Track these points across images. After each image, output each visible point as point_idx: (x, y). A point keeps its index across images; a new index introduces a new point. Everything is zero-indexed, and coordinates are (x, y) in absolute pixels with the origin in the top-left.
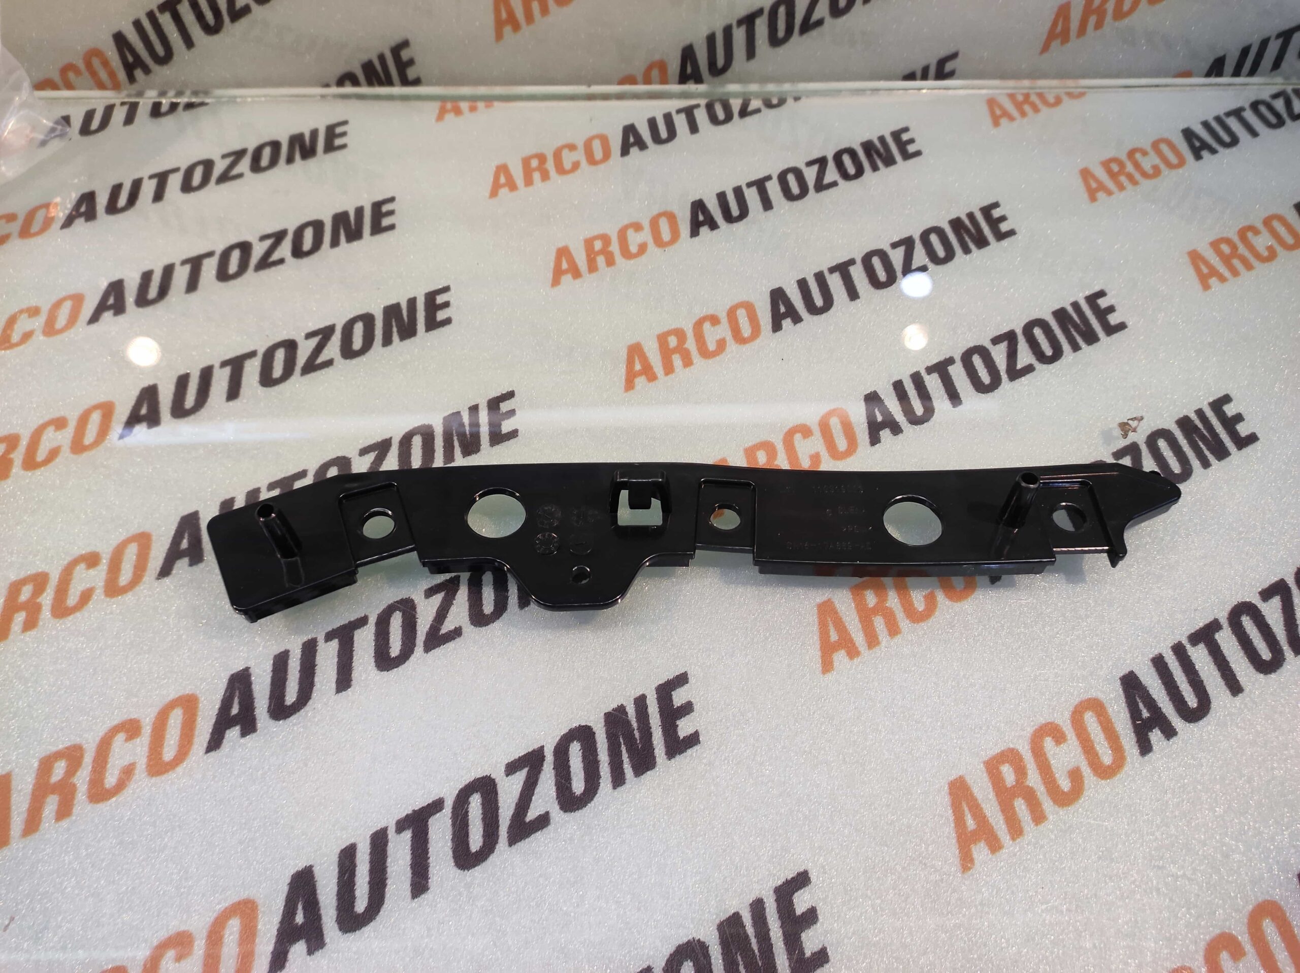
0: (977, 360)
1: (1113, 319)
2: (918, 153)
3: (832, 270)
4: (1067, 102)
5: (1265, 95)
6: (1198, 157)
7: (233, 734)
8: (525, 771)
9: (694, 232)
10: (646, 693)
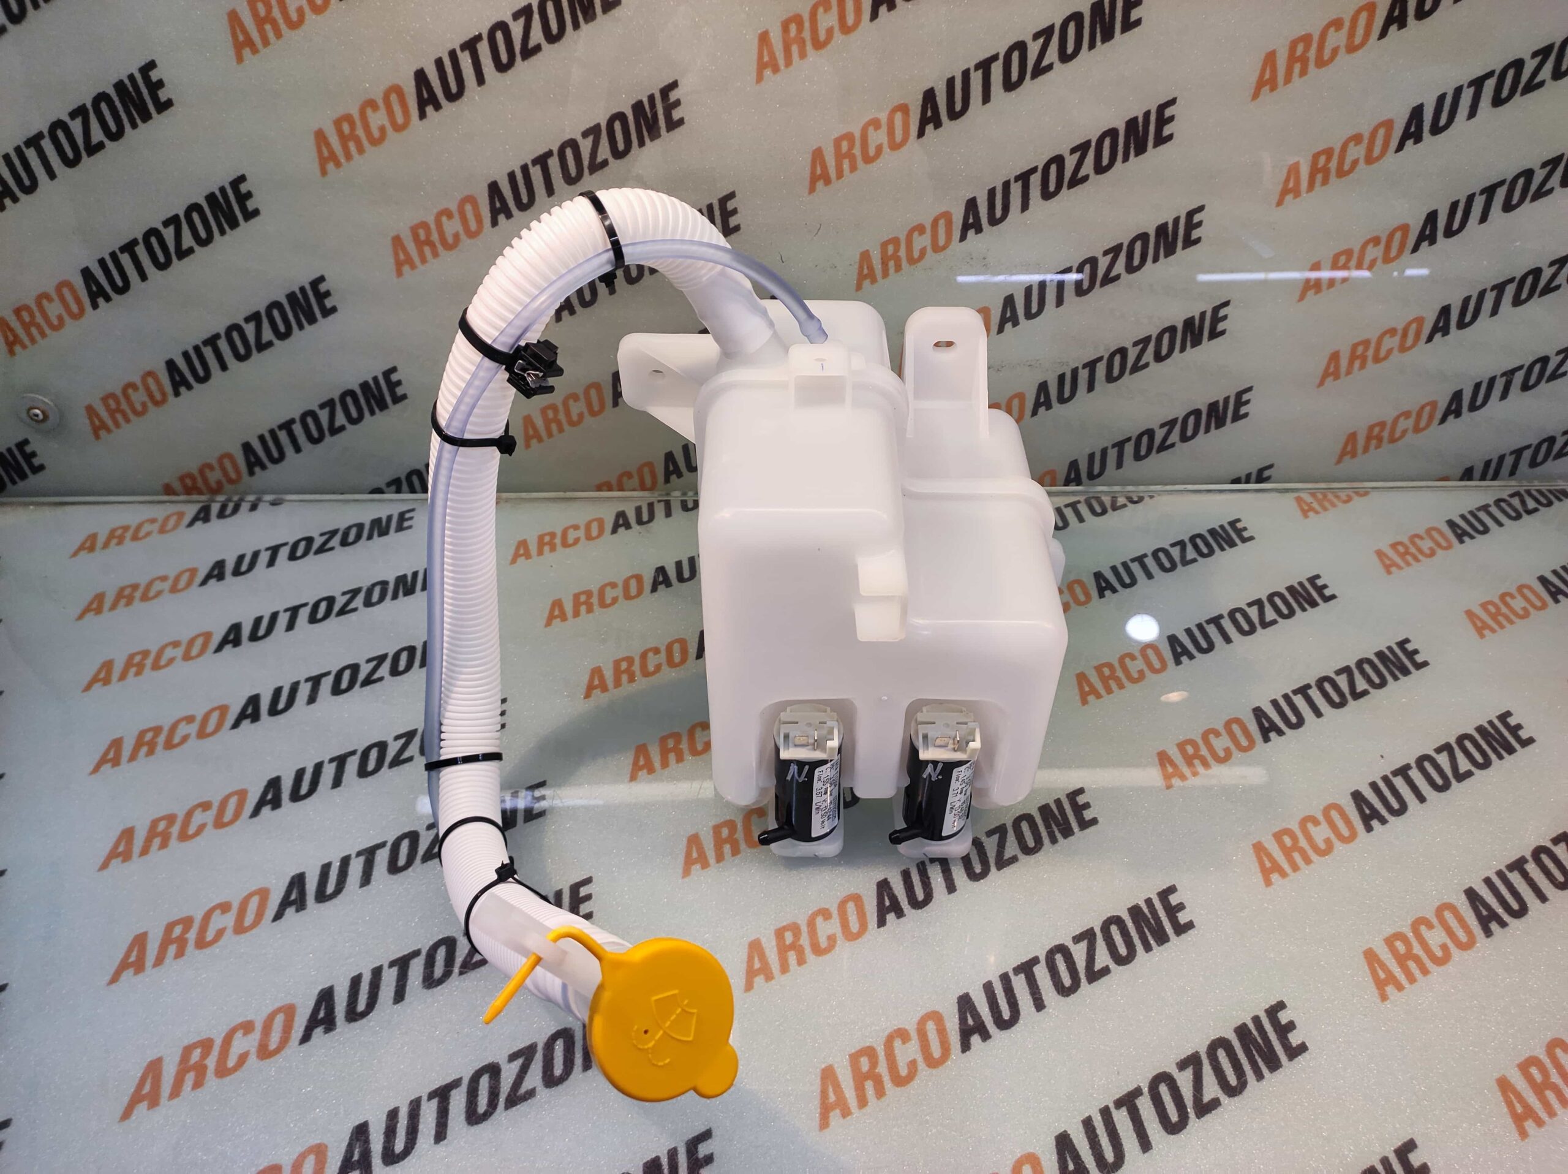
0: (1327, 686)
1: (1419, 658)
2: (1251, 538)
3: (1209, 622)
4: (1356, 498)
5: (1504, 495)
6: (1462, 542)
7: (891, 917)
8: (1086, 942)
9: (1101, 595)
10: (1152, 896)
